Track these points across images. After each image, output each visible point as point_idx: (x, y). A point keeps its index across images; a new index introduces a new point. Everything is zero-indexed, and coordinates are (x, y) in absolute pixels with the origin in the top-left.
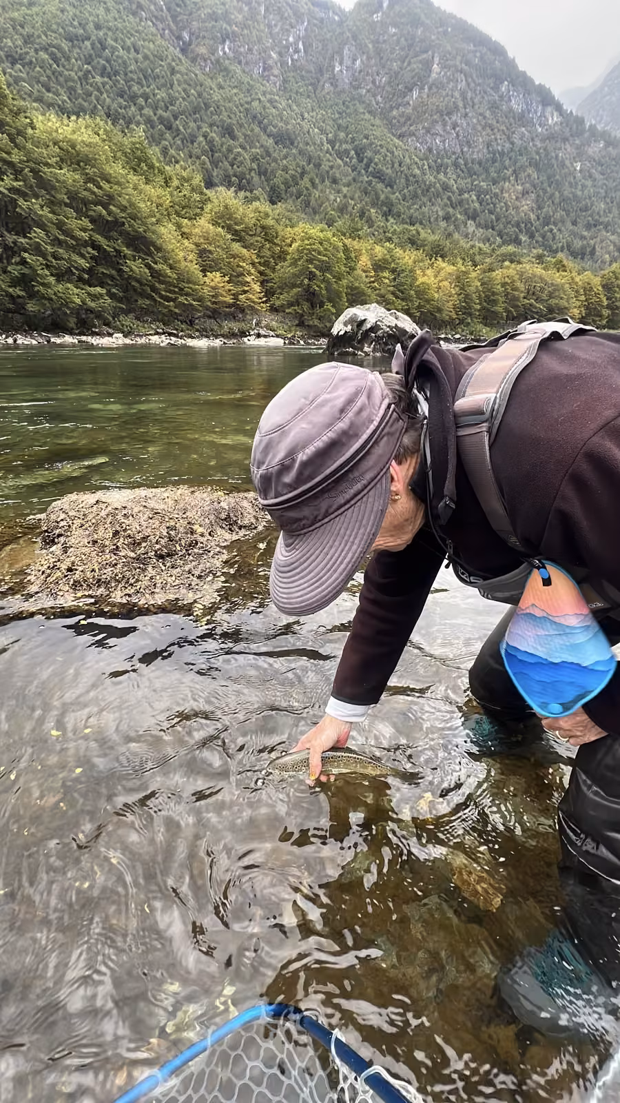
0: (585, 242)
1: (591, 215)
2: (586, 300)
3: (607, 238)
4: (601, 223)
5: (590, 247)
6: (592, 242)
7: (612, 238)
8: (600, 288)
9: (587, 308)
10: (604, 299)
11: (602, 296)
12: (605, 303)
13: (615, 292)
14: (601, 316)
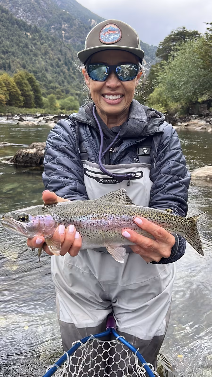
0: (4, 61)
1: (3, 46)
2: (8, 90)
3: (15, 60)
4: (10, 52)
5: (7, 63)
6: (8, 61)
7: (18, 60)
8: (14, 83)
9: (10, 94)
10: (18, 90)
11: (17, 88)
12: (20, 92)
13: (24, 86)
14: (19, 100)
